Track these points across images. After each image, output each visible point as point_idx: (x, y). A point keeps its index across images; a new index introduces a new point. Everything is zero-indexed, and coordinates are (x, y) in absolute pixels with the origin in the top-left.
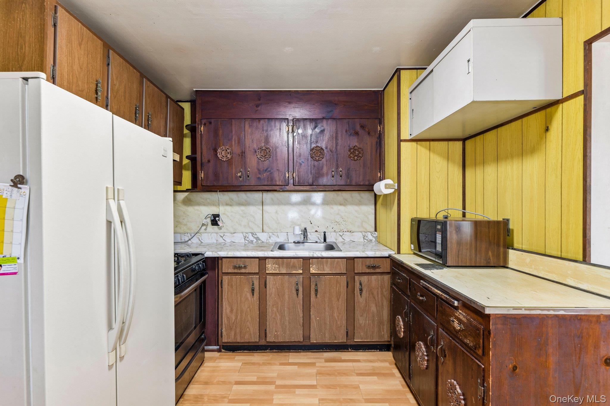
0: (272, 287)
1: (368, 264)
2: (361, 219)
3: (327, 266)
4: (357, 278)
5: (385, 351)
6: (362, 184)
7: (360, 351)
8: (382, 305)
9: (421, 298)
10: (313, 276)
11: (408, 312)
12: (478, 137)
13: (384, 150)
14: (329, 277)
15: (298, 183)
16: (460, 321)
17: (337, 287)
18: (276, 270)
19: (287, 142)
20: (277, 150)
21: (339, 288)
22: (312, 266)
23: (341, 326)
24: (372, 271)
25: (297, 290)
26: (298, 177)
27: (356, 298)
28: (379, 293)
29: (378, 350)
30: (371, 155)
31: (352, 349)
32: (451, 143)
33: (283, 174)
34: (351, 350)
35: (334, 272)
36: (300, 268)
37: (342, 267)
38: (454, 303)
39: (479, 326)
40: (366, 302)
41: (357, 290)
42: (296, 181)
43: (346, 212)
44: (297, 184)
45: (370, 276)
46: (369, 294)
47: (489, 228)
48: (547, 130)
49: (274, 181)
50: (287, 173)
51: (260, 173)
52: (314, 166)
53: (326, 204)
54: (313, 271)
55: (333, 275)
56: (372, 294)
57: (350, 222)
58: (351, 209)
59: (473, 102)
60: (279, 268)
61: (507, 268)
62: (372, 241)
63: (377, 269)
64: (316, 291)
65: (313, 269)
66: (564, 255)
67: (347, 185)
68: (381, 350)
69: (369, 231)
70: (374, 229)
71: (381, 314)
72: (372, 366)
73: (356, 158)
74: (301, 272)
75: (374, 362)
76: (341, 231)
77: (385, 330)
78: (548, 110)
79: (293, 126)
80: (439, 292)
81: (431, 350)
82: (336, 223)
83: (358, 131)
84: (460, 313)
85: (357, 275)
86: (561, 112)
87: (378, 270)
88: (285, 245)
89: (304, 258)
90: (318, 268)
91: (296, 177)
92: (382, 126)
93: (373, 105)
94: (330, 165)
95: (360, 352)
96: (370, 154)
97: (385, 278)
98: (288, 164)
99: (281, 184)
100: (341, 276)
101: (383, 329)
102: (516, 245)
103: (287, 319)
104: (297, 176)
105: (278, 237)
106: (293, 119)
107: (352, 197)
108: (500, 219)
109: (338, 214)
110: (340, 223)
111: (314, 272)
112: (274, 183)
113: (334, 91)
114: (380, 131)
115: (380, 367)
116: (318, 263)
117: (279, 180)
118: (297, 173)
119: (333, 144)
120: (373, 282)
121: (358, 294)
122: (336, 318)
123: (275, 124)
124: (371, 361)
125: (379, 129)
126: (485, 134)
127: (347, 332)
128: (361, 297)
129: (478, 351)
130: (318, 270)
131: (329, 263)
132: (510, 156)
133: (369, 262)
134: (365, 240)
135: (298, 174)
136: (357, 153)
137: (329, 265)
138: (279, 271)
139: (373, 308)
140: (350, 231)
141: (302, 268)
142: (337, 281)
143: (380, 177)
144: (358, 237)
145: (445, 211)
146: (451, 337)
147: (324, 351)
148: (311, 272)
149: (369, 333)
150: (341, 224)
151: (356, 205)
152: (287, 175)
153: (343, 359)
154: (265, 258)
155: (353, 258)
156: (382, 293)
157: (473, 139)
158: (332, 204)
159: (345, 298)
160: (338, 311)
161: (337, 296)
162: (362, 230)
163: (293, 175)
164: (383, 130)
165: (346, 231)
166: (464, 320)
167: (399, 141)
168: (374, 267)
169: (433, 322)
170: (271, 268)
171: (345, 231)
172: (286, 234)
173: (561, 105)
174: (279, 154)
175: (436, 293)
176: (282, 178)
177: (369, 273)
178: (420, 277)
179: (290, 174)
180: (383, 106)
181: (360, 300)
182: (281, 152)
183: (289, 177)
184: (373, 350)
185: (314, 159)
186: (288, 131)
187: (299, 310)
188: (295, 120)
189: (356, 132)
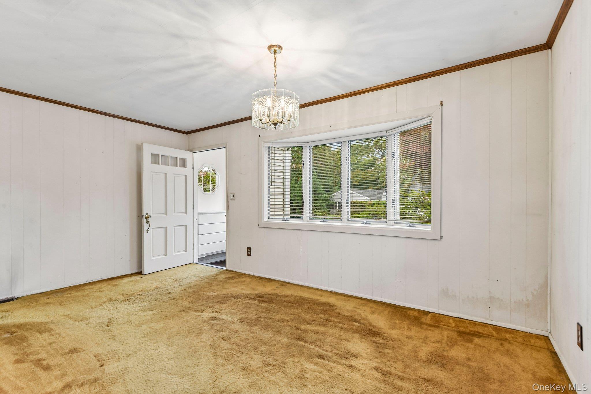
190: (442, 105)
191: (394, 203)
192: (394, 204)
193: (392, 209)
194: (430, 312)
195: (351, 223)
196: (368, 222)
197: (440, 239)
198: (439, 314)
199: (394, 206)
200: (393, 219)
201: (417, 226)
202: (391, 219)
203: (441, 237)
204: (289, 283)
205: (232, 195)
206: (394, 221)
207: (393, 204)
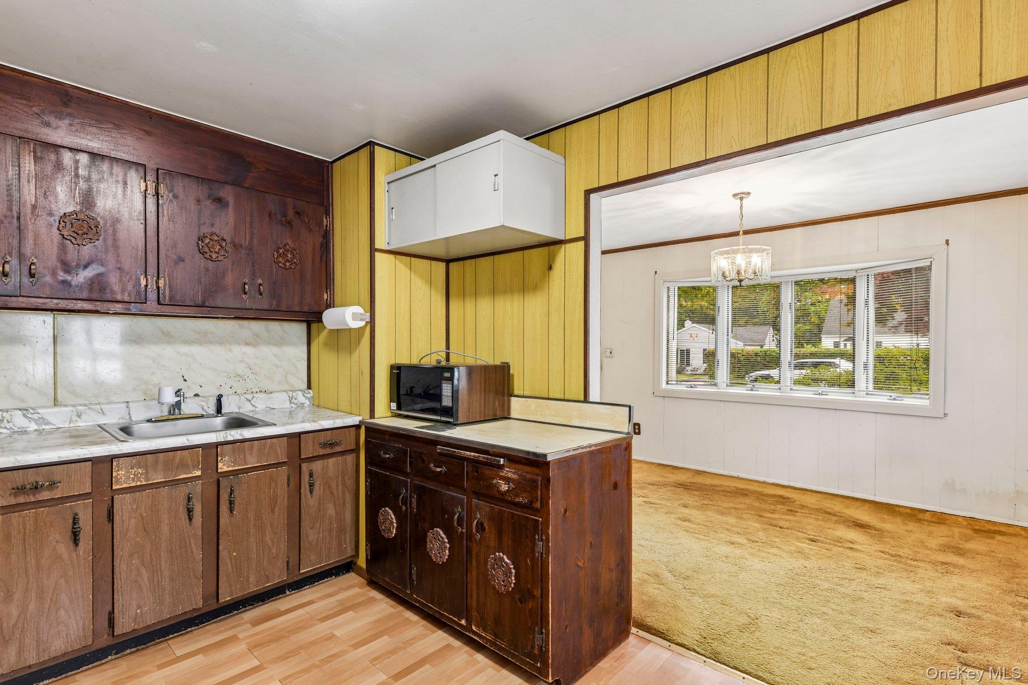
0: (130, 518)
1: (322, 440)
2: (284, 369)
3: (251, 454)
4: (304, 466)
5: (343, 574)
6: (297, 309)
7: (306, 587)
8: (344, 502)
9: (439, 470)
10: (224, 477)
11: (407, 497)
12: (468, 262)
13: (333, 258)
14: (256, 473)
15: (170, 300)
16: (507, 480)
17: (272, 487)
18: (139, 478)
19: (143, 213)
20: (118, 226)
21: (275, 490)
22: (222, 459)
23: (277, 556)
24: (329, 451)
25: (190, 511)
26: (170, 287)
27: (303, 501)
28: (340, 483)
29: (334, 577)
30: (313, 262)
31: (292, 590)
32: (434, 262)
33: (134, 277)
34: (290, 592)
35: (265, 464)
36: (195, 467)
37: (279, 452)
38: (499, 461)
39: (535, 477)
40: (320, 503)
41: (305, 486)
42: (165, 297)
43: (257, 358)
44: (167, 302)
45: (326, 460)
46: (324, 489)
47: (496, 373)
48: (550, 268)
49: (108, 291)
50: (142, 277)
51: (67, 271)
52: (207, 270)
53: (218, 343)
54: (225, 467)
55: (261, 468)
56: (330, 487)
57: (265, 376)
58: (267, 351)
59: (503, 226)
60: (147, 473)
61: (510, 418)
62: (305, 405)
63: (336, 447)
64: (231, 503)
65: (224, 465)
66: (567, 397)
67: (271, 310)
68: (337, 574)
69: (298, 389)
70: (305, 386)
71: (342, 516)
72: (338, 601)
73: (288, 264)
74: (199, 473)
75: (335, 595)
76: (247, 392)
77: (348, 540)
78: (552, 248)
79: (158, 184)
80: (473, 454)
81: (457, 532)
82: (237, 379)
83: (291, 220)
84: (508, 471)
85: (305, 462)
86: (564, 253)
87: (338, 449)
88: (132, 427)
89: (205, 447)
90: (235, 460)
91: (165, 289)
92: (330, 219)
93: (316, 182)
94: (240, 272)
95: (305, 589)
96: (311, 261)
97: (348, 459)
98: (146, 258)
99: (126, 299)
100: (277, 468)
101: (345, 539)
102: (516, 392)
103: (166, 573)
104: (167, 286)
105: (103, 414)
106: (158, 169)
107: (268, 331)
108: (498, 362)
109: (242, 361)
110: (246, 377)
111: (225, 469)
112: (108, 296)
113: (247, 138)
114: (327, 226)
115: (348, 597)
116: (234, 452)
117: (123, 291)
118: (167, 279)
119: (246, 234)
120: (331, 467)
121: (306, 493)
122: (269, 542)
123: (112, 169)
124: (330, 595)
125: (325, 223)
126: (477, 259)
127: (288, 562)
128: (312, 497)
129: (536, 504)
130: (235, 464)
131: (255, 448)
132: (509, 290)
133: (323, 437)
134: (292, 405)
135: (169, 282)
136: (289, 256)
137: (255, 452)
138: (147, 479)
139: (331, 511)
140: (265, 391)
141: (200, 467)
142: (271, 478)
143: (327, 300)
144: (280, 401)
145: (438, 353)
146: (493, 504)
147: (240, 611)
148: (219, 471)
149: (324, 551)
150: (248, 380)
151: (276, 345)
152: (143, 283)
153: (282, 610)
154: (111, 458)
155: (299, 435)
156: (344, 484)
157: (461, 262)
158: (230, 344)
159: (285, 505)
160: (273, 530)
161: (271, 505)
162: (286, 387)
163: (157, 283)
164: (331, 226)
165: (257, 392)
166: (515, 477)
167: (373, 250)
168: (332, 445)
169: (460, 495)
170: (123, 477)
171: (254, 392)
172: (125, 405)
173: (563, 246)
174: (122, 235)
175: (469, 456)
176: (130, 287)
177: (324, 455)
178: (434, 442)
179: (150, 281)
180: (330, 187)
181: (310, 501)
182: (128, 231)
183: (146, 286)
184: (326, 579)
185: (207, 256)
186: (146, 190)
187: (195, 550)
188: (163, 171)
189: (287, 221)
190: (948, 245)
191: (866, 367)
192: (867, 370)
193: (863, 375)
194: (927, 511)
195: (795, 393)
196: (823, 392)
197: (943, 417)
198: (941, 513)
199: (867, 372)
200: (865, 390)
201: (905, 399)
202: (862, 389)
203: (946, 415)
204: (705, 472)
205: (609, 351)
206: (865, 393)
207: (864, 369)
